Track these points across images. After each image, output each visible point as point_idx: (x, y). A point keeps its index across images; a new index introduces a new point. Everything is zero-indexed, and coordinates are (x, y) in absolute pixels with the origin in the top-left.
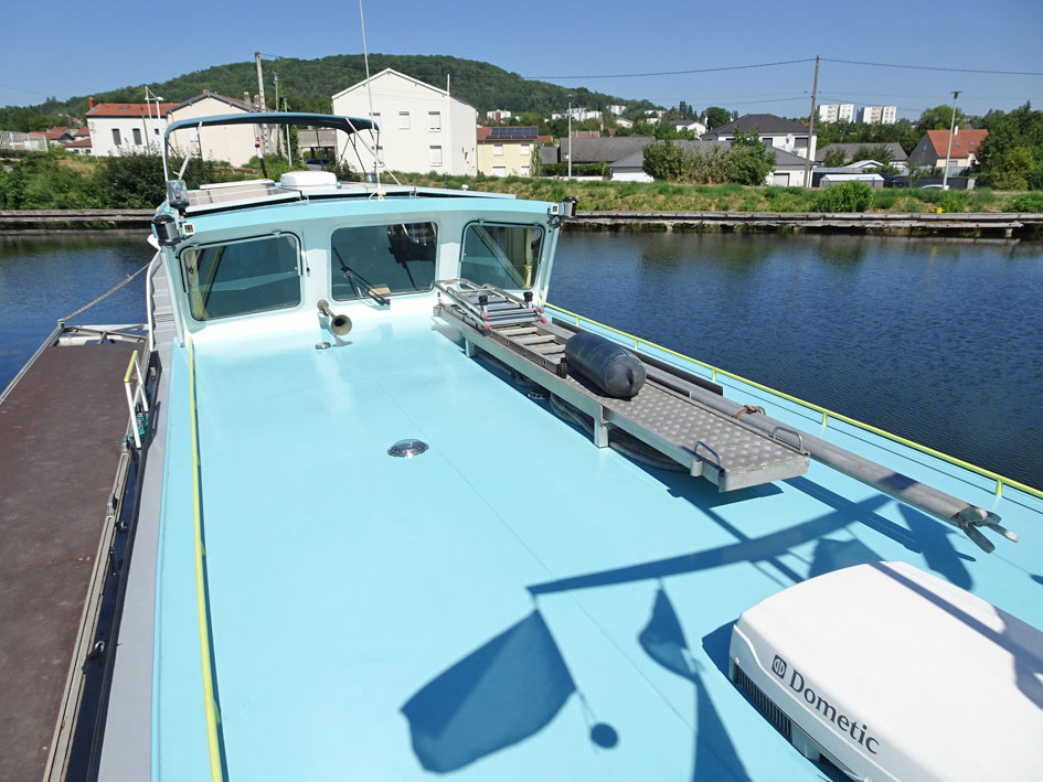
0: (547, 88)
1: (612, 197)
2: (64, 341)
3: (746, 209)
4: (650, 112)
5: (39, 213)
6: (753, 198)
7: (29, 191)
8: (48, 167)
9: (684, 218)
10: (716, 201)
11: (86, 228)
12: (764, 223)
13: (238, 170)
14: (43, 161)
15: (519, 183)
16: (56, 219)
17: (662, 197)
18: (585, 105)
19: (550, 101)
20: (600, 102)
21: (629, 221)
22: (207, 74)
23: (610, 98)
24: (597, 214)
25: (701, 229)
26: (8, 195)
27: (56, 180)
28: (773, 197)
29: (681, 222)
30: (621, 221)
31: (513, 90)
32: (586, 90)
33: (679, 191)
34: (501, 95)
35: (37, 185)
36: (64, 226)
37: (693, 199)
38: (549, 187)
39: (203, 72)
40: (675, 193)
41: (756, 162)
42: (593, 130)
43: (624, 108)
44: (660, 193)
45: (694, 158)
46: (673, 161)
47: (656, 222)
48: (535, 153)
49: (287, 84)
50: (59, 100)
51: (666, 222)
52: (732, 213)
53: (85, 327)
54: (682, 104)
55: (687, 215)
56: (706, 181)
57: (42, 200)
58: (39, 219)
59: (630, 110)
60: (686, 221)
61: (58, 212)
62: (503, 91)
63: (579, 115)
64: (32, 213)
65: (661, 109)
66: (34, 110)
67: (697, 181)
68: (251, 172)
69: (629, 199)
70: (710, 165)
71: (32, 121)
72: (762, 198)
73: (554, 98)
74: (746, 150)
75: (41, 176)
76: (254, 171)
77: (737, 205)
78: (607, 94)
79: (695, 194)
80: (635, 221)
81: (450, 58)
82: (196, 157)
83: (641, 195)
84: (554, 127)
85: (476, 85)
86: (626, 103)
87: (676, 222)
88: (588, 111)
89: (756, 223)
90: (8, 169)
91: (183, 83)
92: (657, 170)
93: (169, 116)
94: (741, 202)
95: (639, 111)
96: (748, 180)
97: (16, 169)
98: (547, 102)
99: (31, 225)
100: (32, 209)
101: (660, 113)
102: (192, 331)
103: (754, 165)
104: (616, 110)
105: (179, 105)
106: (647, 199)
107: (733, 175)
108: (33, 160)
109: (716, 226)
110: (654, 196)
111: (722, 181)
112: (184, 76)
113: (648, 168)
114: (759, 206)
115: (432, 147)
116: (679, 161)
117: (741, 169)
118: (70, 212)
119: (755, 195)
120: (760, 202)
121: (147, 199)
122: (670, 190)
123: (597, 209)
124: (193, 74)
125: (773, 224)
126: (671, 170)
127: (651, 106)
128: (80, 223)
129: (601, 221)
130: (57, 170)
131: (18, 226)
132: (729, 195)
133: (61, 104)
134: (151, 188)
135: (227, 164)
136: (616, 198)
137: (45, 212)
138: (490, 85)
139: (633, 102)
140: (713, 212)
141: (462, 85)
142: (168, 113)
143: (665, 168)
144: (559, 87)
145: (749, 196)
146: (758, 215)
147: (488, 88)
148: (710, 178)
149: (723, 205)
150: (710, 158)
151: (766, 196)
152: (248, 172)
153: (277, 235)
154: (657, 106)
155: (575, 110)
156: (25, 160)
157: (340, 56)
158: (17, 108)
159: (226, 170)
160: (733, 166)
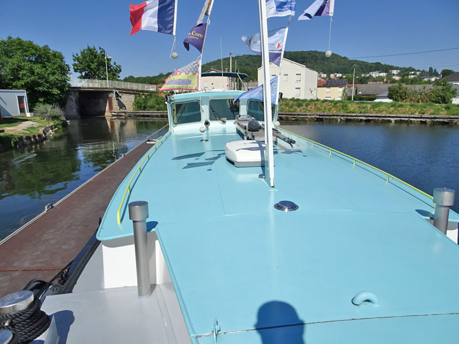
0: (360, 63)
1: (369, 108)
2: (147, 143)
3: (434, 114)
4: (413, 73)
5: (150, 112)
6: (439, 109)
7: (149, 104)
8: (155, 96)
9: (400, 117)
10: (419, 110)
11: (164, 117)
12: (441, 120)
14: (154, 94)
15: (328, 102)
16: (156, 114)
17: (392, 108)
18: (379, 70)
19: (361, 69)
20: (387, 69)
21: (374, 118)
23: (392, 66)
24: (359, 115)
25: (409, 123)
26: (142, 105)
27: (157, 100)
28: (449, 108)
29: (399, 119)
30: (370, 118)
31: (344, 65)
32: (380, 63)
33: (401, 106)
34: (338, 67)
35: (151, 102)
36: (157, 116)
37: (408, 109)
38: (341, 104)
40: (399, 106)
41: (445, 93)
42: (380, 81)
43: (399, 71)
44: (392, 106)
45: (413, 91)
46: (402, 93)
47: (387, 119)
48: (344, 91)
49: (240, 65)
50: (163, 74)
51: (391, 119)
52: (426, 115)
54: (431, 69)
55: (402, 116)
56: (418, 102)
57: (152, 107)
58: (150, 114)
59: (402, 72)
60: (401, 119)
61: (156, 111)
62: (339, 65)
63: (375, 75)
64: (148, 112)
65: (419, 71)
66: (154, 77)
67: (414, 102)
69: (377, 109)
70: (421, 94)
71: (154, 81)
72: (443, 109)
73: (364, 67)
74: (440, 87)
75: (153, 99)
77: (429, 112)
78: (390, 65)
79: (409, 107)
80: (377, 118)
81: (316, 52)
83: (383, 107)
84: (361, 80)
85: (327, 63)
86: (400, 69)
87: (396, 119)
88: (380, 73)
89: (437, 120)
90: (143, 97)
91: (207, 66)
92: (394, 97)
94: (432, 111)
95: (407, 72)
96: (441, 102)
97: (145, 97)
98: (360, 69)
99: (148, 116)
100: (149, 110)
101: (418, 73)
102: (174, 127)
103: (444, 94)
104: (395, 72)
106: (385, 109)
107: (432, 99)
108: (151, 94)
109: (418, 121)
110: (389, 108)
111: (427, 101)
112: (207, 63)
113: (390, 97)
114: (441, 113)
115: (296, 88)
116: (405, 93)
117: (437, 96)
118: (160, 112)
119: (440, 107)
120: (442, 111)
122: (397, 105)
123: (361, 113)
124: (211, 62)
125: (446, 120)
126: (401, 97)
127: (413, 70)
128: (163, 115)
129: (361, 118)
130: (158, 97)
131: (144, 116)
132: (426, 108)
133: (164, 75)
136: (371, 109)
137: (152, 112)
138: (333, 63)
139: (404, 68)
140: (417, 115)
141: (320, 63)
143: (398, 96)
144: (366, 62)
145: (436, 108)
146: (438, 116)
147: (332, 64)
148: (420, 101)
149: (422, 112)
150: (421, 91)
151: (446, 108)
153: (195, 101)
154: (417, 69)
155: (374, 72)
156: (149, 94)
158: (150, 77)
160: (433, 95)
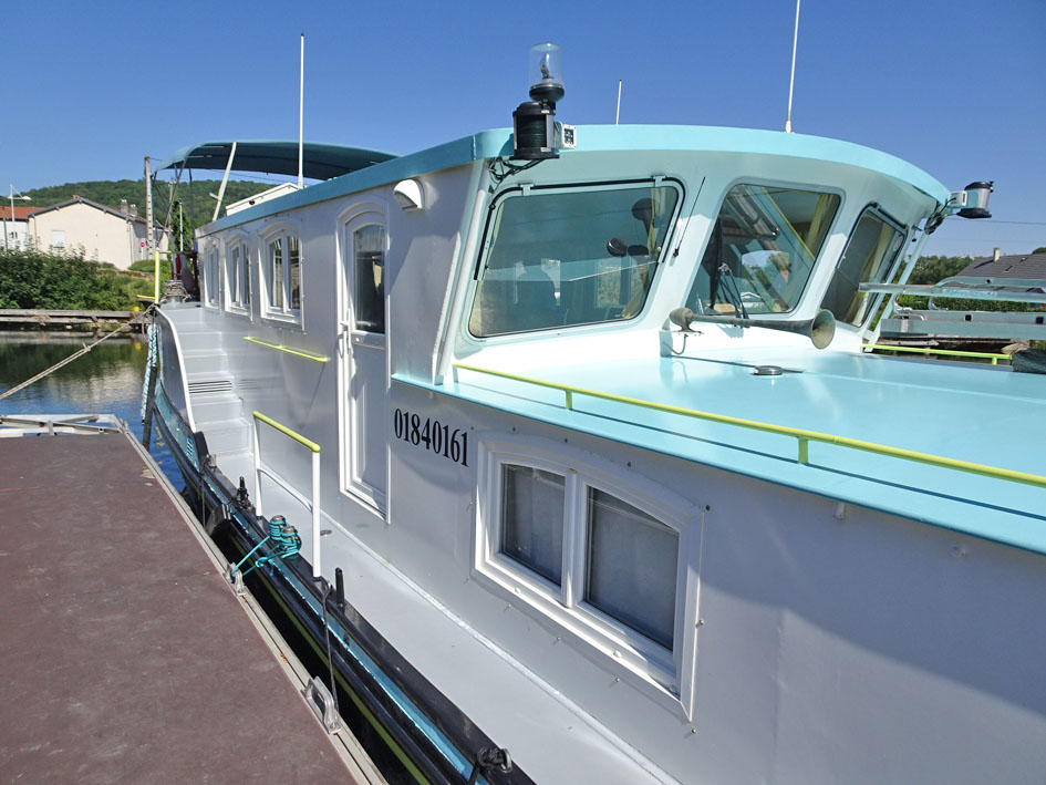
13: (124, 272)
22: (60, 190)
39: (56, 188)
53: (9, 417)
68: (140, 275)
76: (143, 274)
82: (79, 255)
93: (31, 219)
105: (44, 209)
121: (12, 298)
134: (19, 287)
135: (111, 266)
142: (30, 216)
152: (136, 275)
157: (209, 181)
159: (110, 272)
